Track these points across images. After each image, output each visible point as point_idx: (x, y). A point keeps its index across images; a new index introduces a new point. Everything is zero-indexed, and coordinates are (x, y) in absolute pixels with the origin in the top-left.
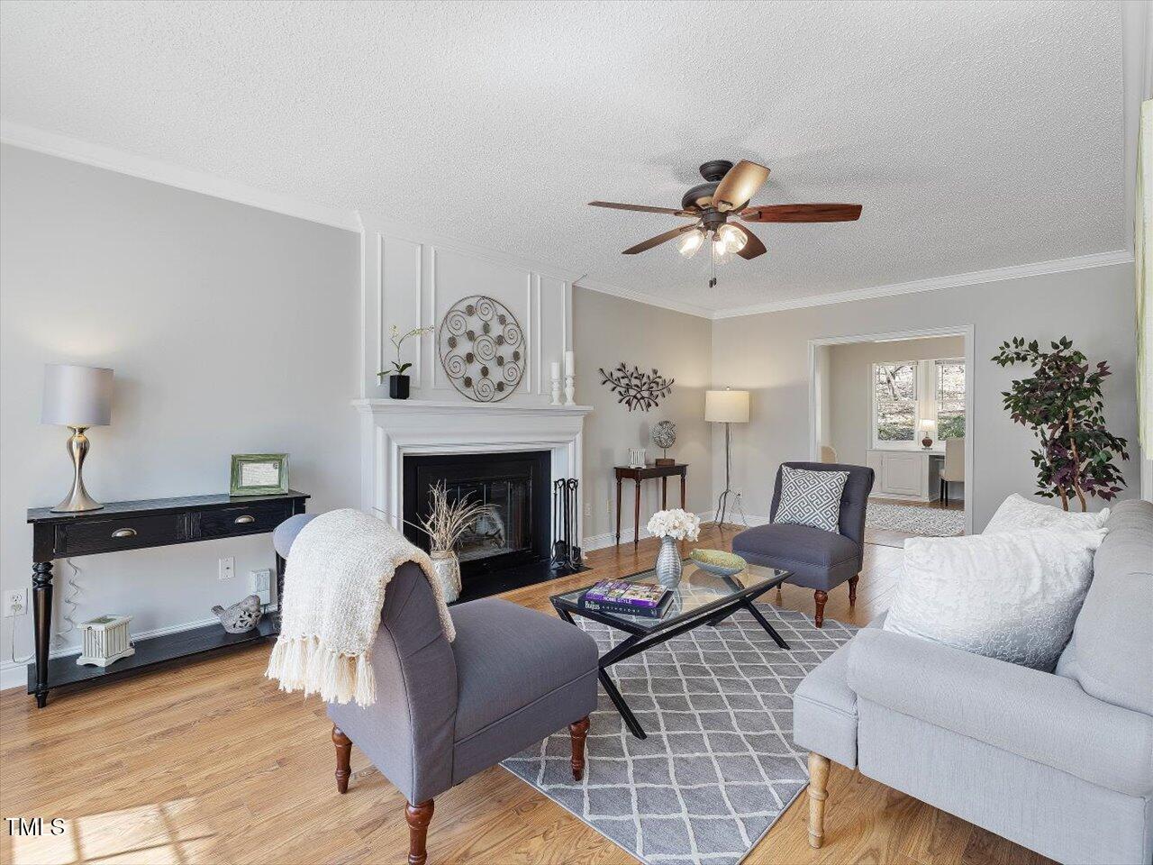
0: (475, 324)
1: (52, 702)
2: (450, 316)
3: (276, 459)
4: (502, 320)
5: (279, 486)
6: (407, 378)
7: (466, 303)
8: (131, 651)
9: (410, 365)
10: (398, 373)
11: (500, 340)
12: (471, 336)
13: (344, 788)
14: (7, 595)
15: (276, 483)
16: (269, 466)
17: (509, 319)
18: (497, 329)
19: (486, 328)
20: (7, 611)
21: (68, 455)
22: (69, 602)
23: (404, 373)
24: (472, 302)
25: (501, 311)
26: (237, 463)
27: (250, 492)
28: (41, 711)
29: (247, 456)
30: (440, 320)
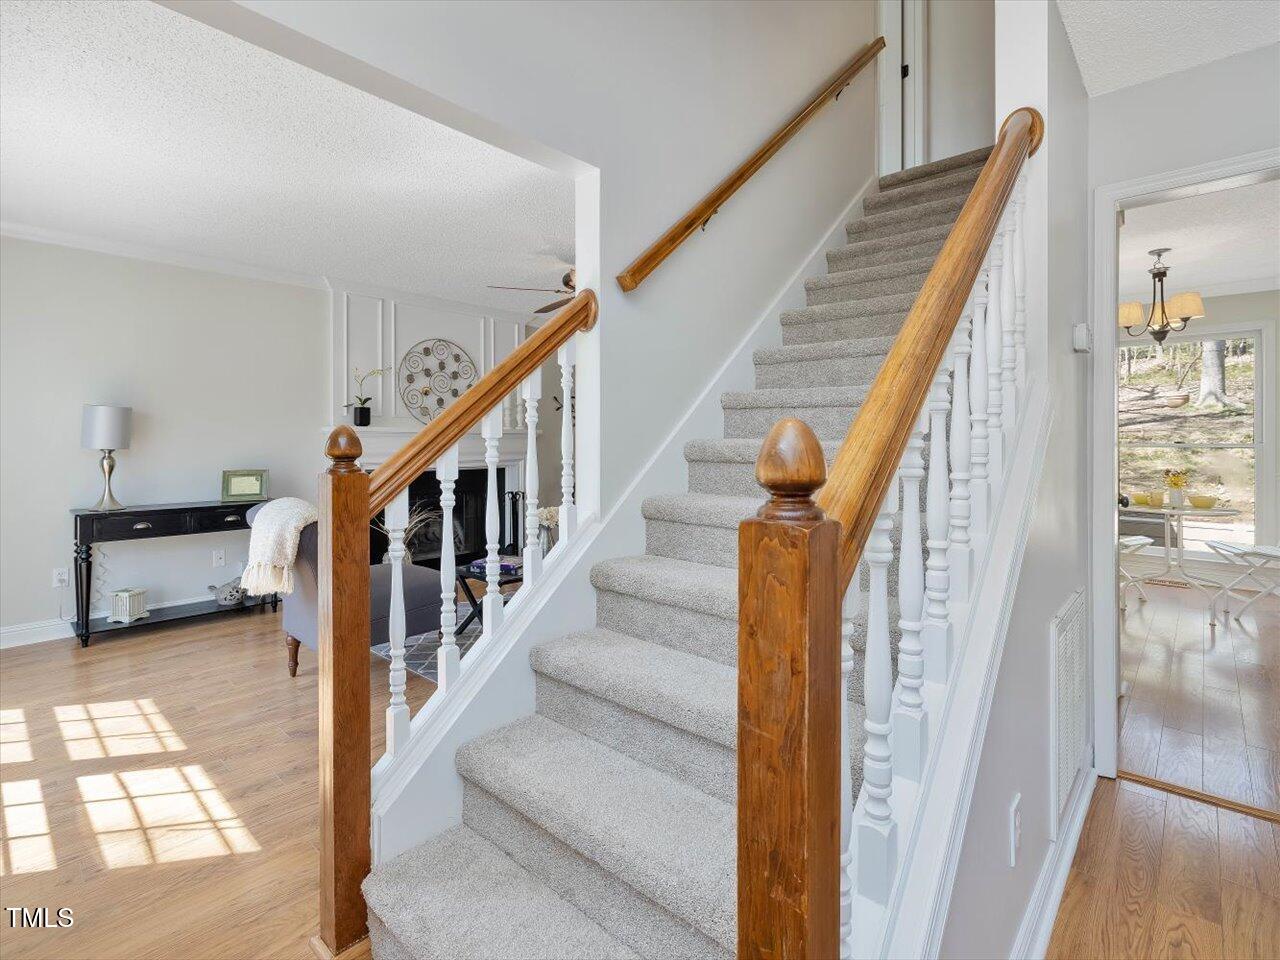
0: (432, 362)
1: (92, 644)
2: (408, 358)
3: (259, 474)
4: (457, 358)
5: (260, 494)
6: (369, 409)
7: (425, 345)
8: (147, 615)
9: (370, 399)
10: (360, 406)
11: (455, 375)
12: (428, 373)
13: (294, 674)
14: (55, 572)
15: (258, 492)
16: (253, 479)
17: (464, 357)
18: (452, 366)
19: (442, 366)
20: (55, 584)
21: (100, 469)
22: (98, 579)
23: (366, 405)
24: (429, 345)
25: (457, 351)
26: (227, 477)
27: (238, 499)
28: (84, 649)
29: (236, 471)
30: (399, 361)
